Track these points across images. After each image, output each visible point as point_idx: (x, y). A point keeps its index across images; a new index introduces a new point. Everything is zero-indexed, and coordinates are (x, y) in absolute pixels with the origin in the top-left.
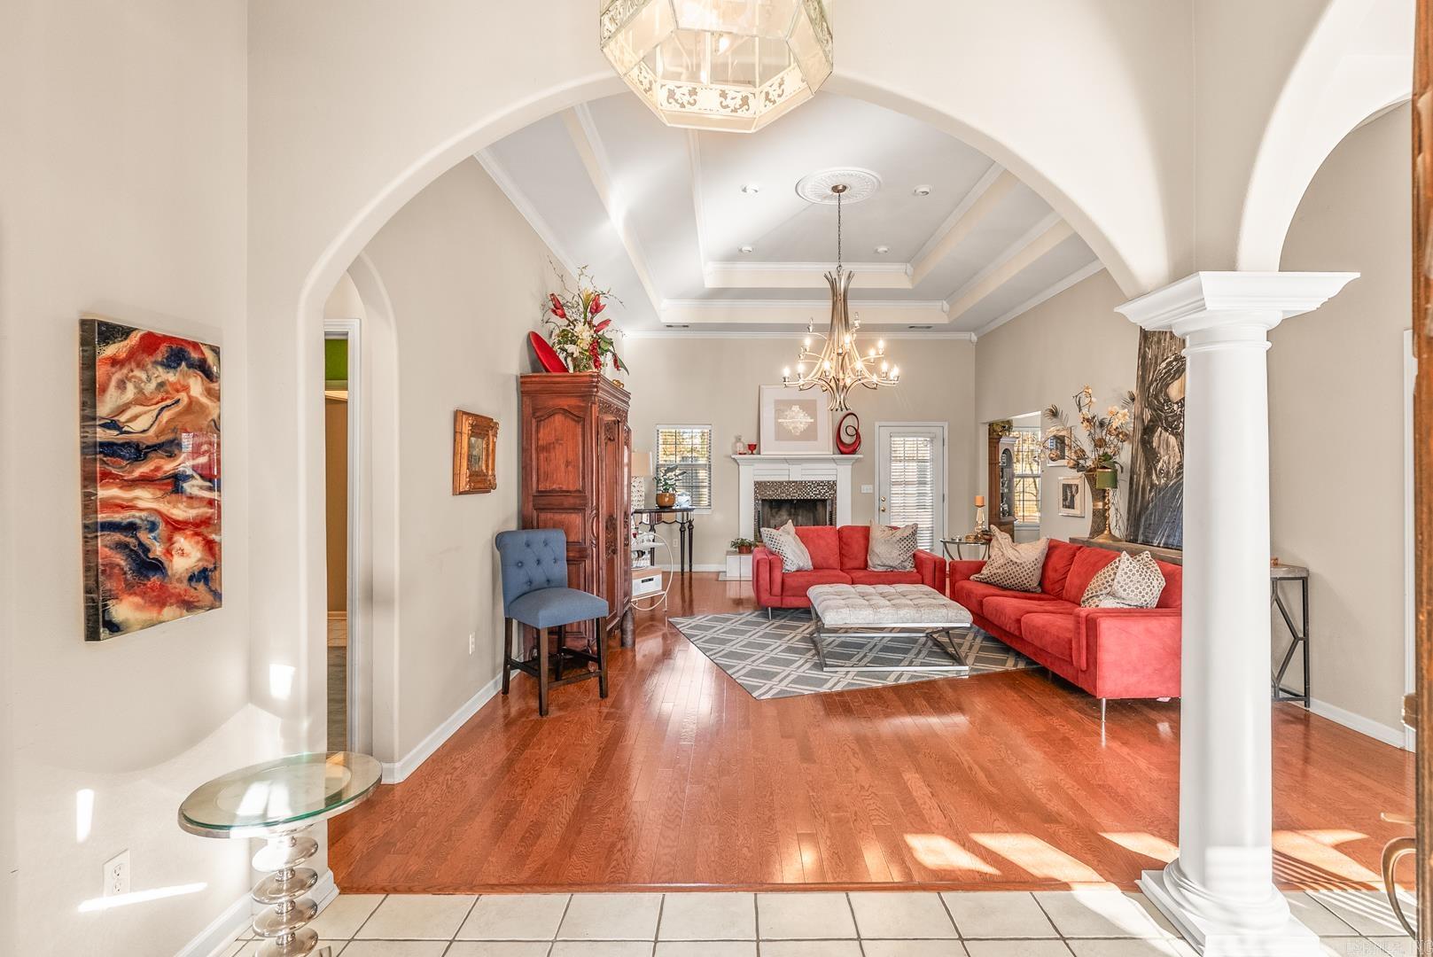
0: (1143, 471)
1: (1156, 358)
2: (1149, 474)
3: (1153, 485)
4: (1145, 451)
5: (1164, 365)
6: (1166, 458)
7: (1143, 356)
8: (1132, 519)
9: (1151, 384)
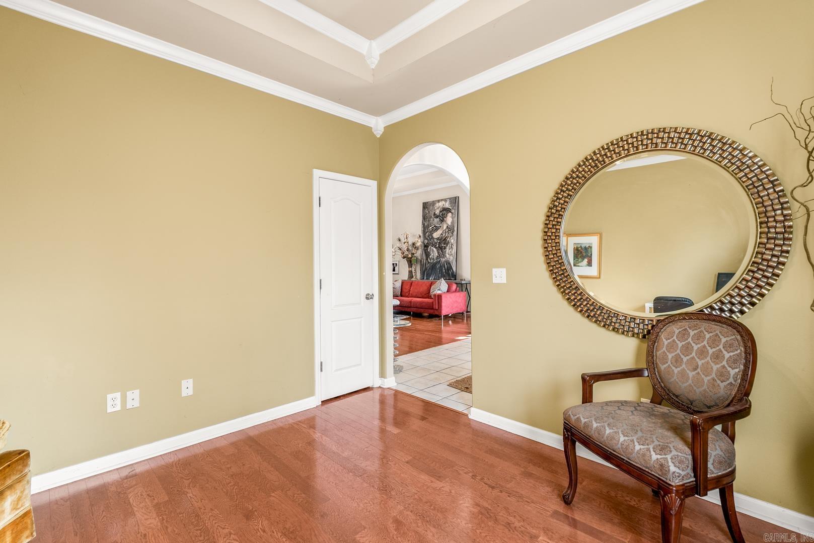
0: (425, 258)
1: (428, 225)
2: (427, 259)
3: (428, 262)
4: (425, 253)
5: (431, 228)
6: (433, 254)
7: (424, 224)
8: (422, 272)
9: (427, 232)
